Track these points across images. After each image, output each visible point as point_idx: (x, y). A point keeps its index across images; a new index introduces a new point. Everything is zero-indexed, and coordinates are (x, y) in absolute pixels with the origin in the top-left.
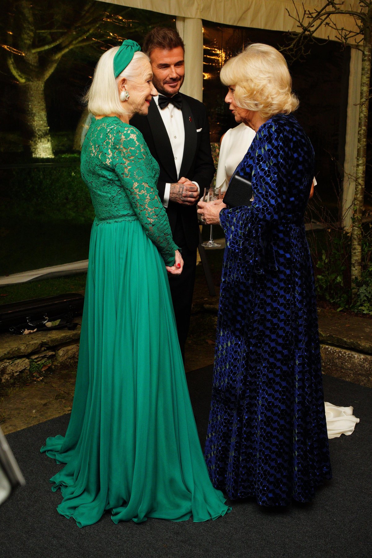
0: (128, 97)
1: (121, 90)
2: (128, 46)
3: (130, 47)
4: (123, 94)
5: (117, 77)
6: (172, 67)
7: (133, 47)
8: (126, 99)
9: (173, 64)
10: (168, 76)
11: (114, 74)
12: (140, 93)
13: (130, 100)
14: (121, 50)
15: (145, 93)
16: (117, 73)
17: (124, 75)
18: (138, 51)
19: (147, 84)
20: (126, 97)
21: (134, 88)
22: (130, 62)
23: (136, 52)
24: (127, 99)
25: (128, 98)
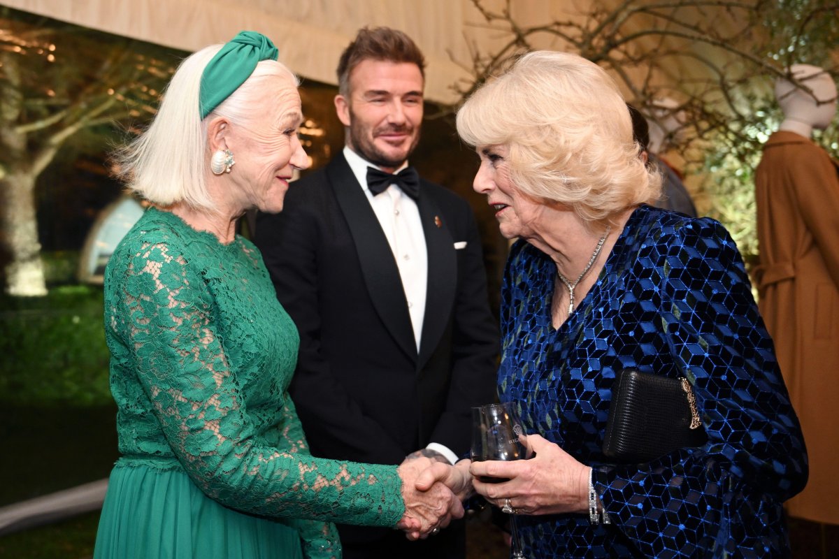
0: (230, 165)
1: (215, 147)
2: (246, 44)
3: (249, 48)
4: (219, 158)
5: (207, 114)
6: (397, 100)
7: (257, 49)
8: (225, 170)
9: (399, 95)
10: (386, 117)
11: (200, 107)
12: (264, 158)
13: (235, 175)
14: (227, 50)
15: (276, 157)
16: (208, 105)
17: (226, 111)
18: (269, 58)
19: (284, 137)
20: (227, 164)
21: (249, 144)
22: (243, 82)
23: (264, 59)
24: (228, 170)
25: (230, 168)
